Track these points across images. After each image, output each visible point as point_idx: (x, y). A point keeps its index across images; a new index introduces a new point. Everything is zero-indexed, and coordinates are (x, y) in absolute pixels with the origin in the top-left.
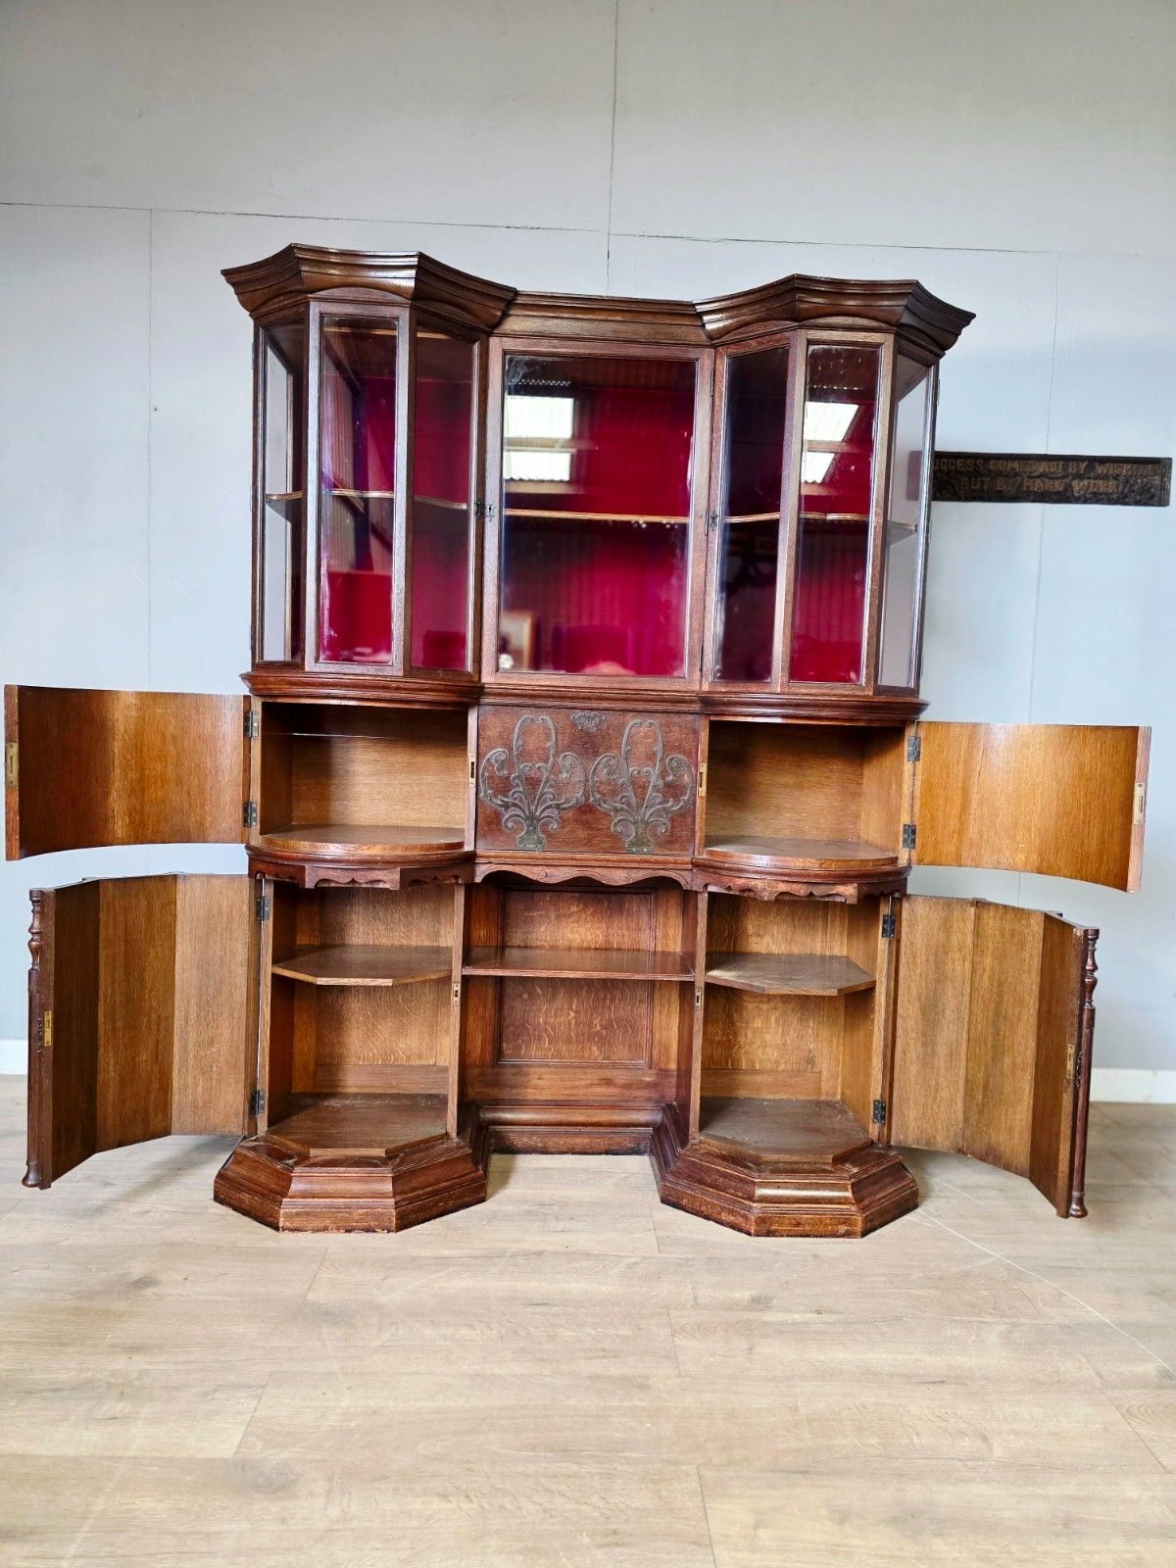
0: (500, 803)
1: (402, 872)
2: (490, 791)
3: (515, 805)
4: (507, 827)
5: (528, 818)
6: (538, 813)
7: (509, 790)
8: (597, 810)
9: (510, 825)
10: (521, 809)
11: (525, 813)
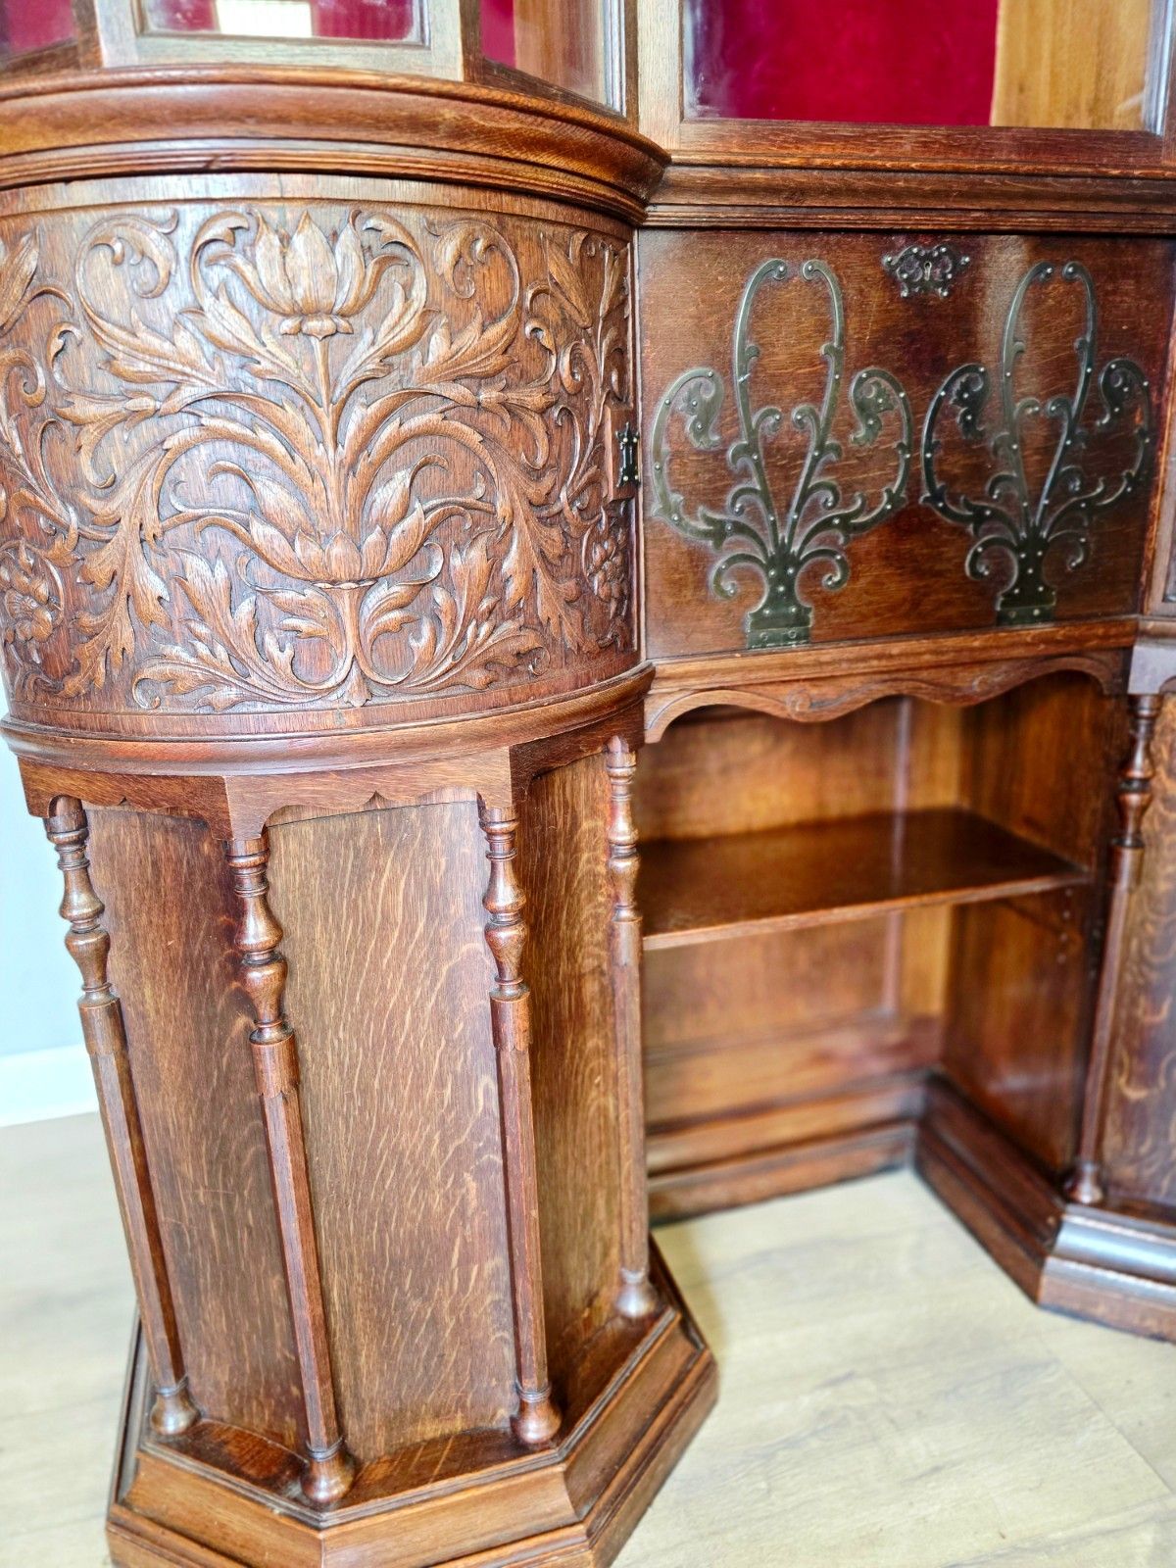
0: (703, 526)
1: (514, 755)
2: (676, 498)
3: (739, 528)
4: (722, 592)
5: (771, 563)
6: (795, 549)
7: (727, 487)
8: (936, 523)
9: (728, 586)
10: (755, 536)
11: (764, 550)
